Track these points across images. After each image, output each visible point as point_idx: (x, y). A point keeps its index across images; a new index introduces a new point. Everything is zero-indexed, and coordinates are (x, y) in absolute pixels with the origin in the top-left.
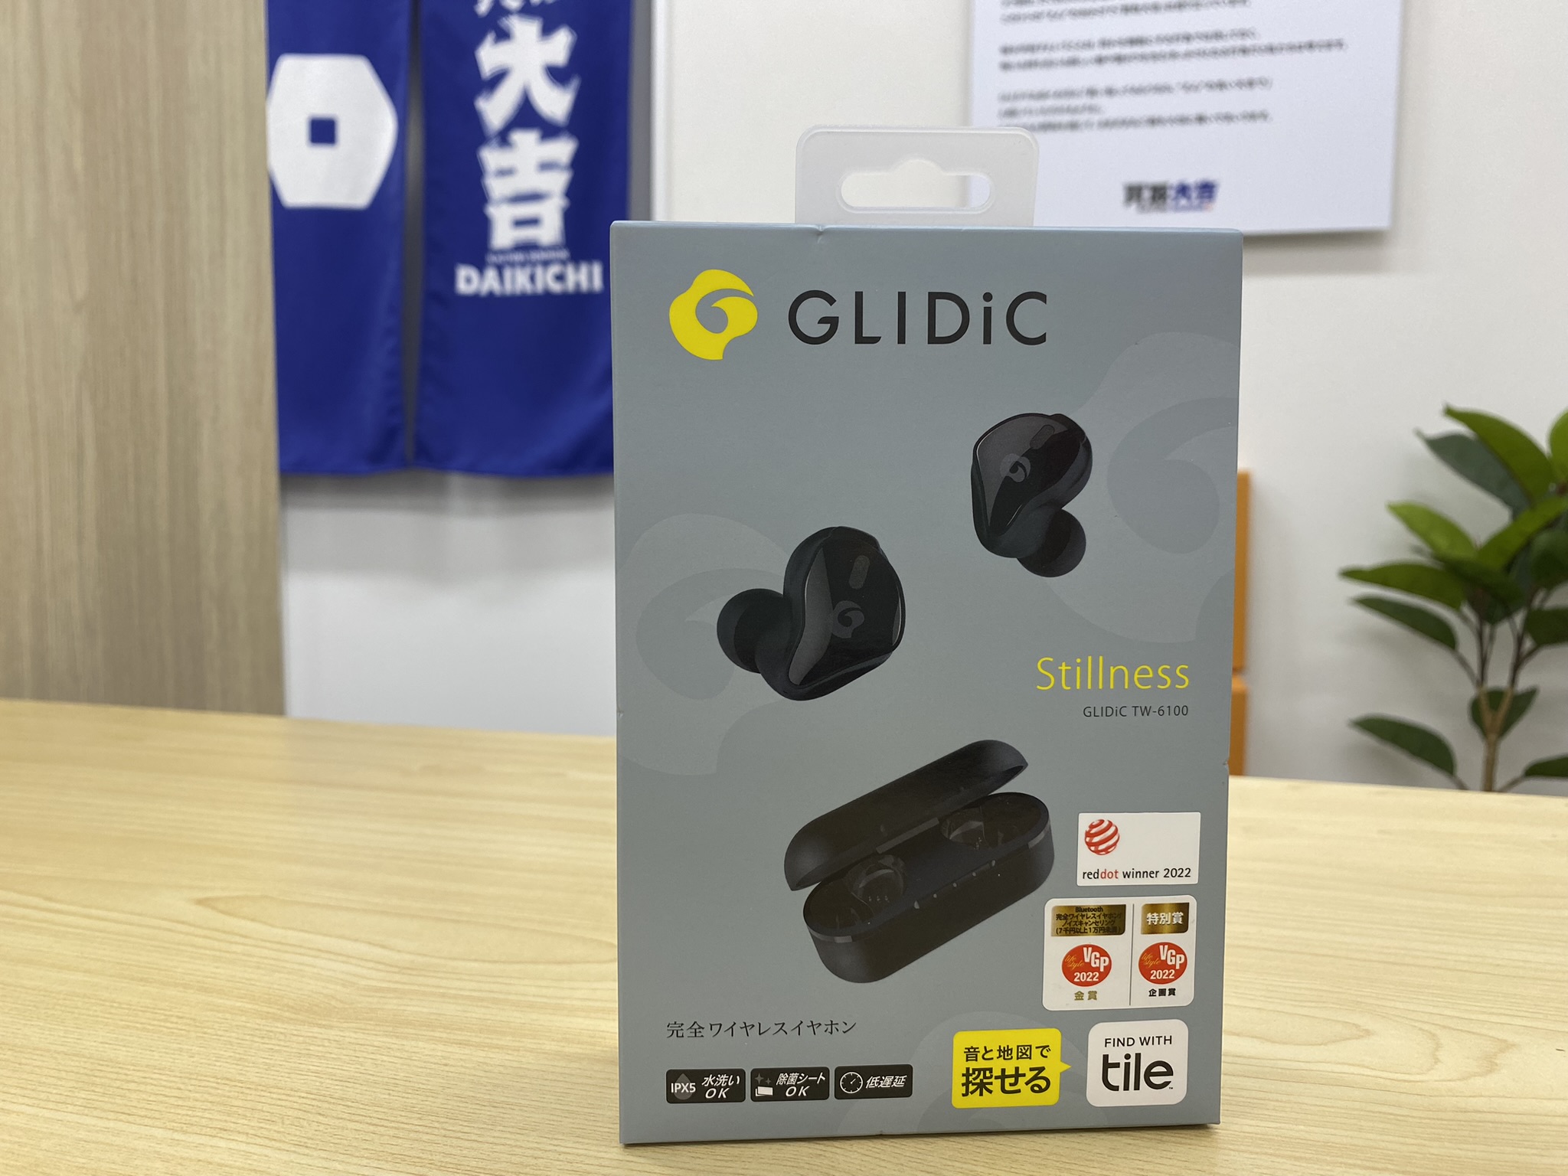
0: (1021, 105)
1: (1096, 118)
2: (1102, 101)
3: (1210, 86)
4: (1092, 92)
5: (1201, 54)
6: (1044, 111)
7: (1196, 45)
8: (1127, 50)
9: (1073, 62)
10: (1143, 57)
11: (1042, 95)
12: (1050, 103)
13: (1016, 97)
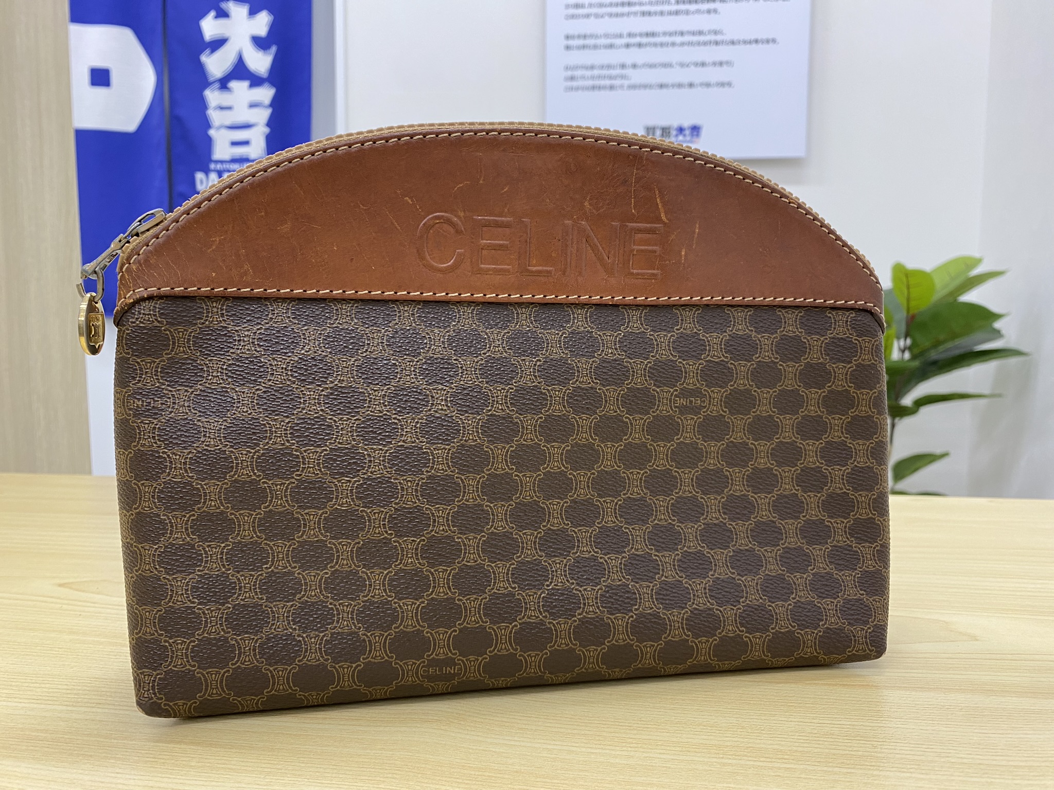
0: (578, 73)
1: (626, 83)
2: (628, 72)
3: (696, 64)
4: (623, 66)
5: (690, 44)
6: (593, 78)
7: (687, 38)
8: (644, 40)
9: (611, 46)
10: (655, 45)
11: (592, 67)
12: (596, 72)
13: (576, 68)
